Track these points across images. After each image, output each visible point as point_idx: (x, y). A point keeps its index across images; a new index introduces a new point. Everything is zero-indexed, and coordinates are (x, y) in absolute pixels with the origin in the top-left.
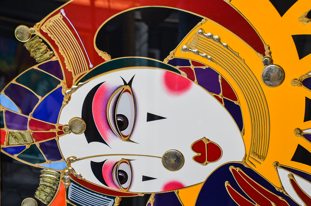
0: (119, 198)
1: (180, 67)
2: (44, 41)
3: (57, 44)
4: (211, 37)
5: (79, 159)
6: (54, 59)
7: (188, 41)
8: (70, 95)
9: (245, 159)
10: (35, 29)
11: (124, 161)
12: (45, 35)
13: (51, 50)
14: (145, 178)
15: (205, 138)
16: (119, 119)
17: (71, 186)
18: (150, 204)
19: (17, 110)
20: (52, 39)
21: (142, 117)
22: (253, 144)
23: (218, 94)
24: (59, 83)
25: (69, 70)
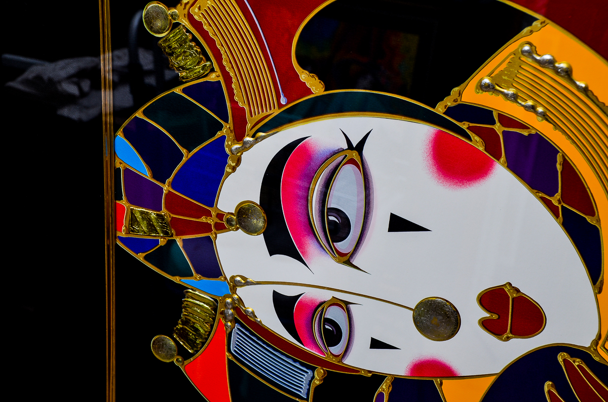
0: (322, 371)
1: (471, 125)
2: (194, 39)
3: (219, 47)
4: (551, 63)
5: (252, 283)
6: (213, 77)
7: (496, 68)
8: (239, 154)
9: (596, 343)
10: (179, 12)
11: (335, 302)
12: (197, 25)
13: (208, 59)
14: (376, 344)
15: (510, 284)
16: (331, 218)
17: (235, 330)
18: (381, 395)
20: (211, 35)
21: (380, 220)
23: (552, 195)
24: (220, 127)
25: (240, 105)
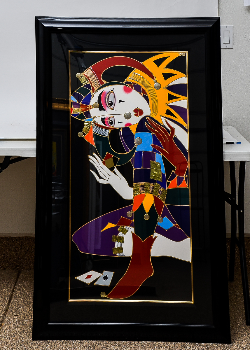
0: (110, 130)
1: (128, 84)
2: (85, 78)
3: (89, 78)
4: (137, 74)
5: (97, 117)
6: (88, 83)
7: (130, 76)
8: (93, 95)
9: (151, 114)
10: (82, 74)
11: (112, 117)
12: (86, 76)
13: (88, 80)
14: (119, 122)
15: (138, 108)
16: (110, 102)
17: (94, 127)
18: (121, 131)
19: (76, 101)
21: (117, 101)
22: (153, 109)
23: (141, 92)
24: (90, 91)
25: (93, 87)
